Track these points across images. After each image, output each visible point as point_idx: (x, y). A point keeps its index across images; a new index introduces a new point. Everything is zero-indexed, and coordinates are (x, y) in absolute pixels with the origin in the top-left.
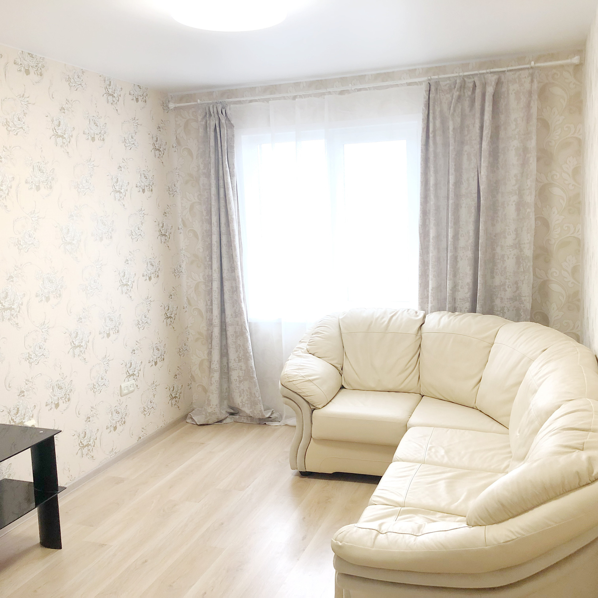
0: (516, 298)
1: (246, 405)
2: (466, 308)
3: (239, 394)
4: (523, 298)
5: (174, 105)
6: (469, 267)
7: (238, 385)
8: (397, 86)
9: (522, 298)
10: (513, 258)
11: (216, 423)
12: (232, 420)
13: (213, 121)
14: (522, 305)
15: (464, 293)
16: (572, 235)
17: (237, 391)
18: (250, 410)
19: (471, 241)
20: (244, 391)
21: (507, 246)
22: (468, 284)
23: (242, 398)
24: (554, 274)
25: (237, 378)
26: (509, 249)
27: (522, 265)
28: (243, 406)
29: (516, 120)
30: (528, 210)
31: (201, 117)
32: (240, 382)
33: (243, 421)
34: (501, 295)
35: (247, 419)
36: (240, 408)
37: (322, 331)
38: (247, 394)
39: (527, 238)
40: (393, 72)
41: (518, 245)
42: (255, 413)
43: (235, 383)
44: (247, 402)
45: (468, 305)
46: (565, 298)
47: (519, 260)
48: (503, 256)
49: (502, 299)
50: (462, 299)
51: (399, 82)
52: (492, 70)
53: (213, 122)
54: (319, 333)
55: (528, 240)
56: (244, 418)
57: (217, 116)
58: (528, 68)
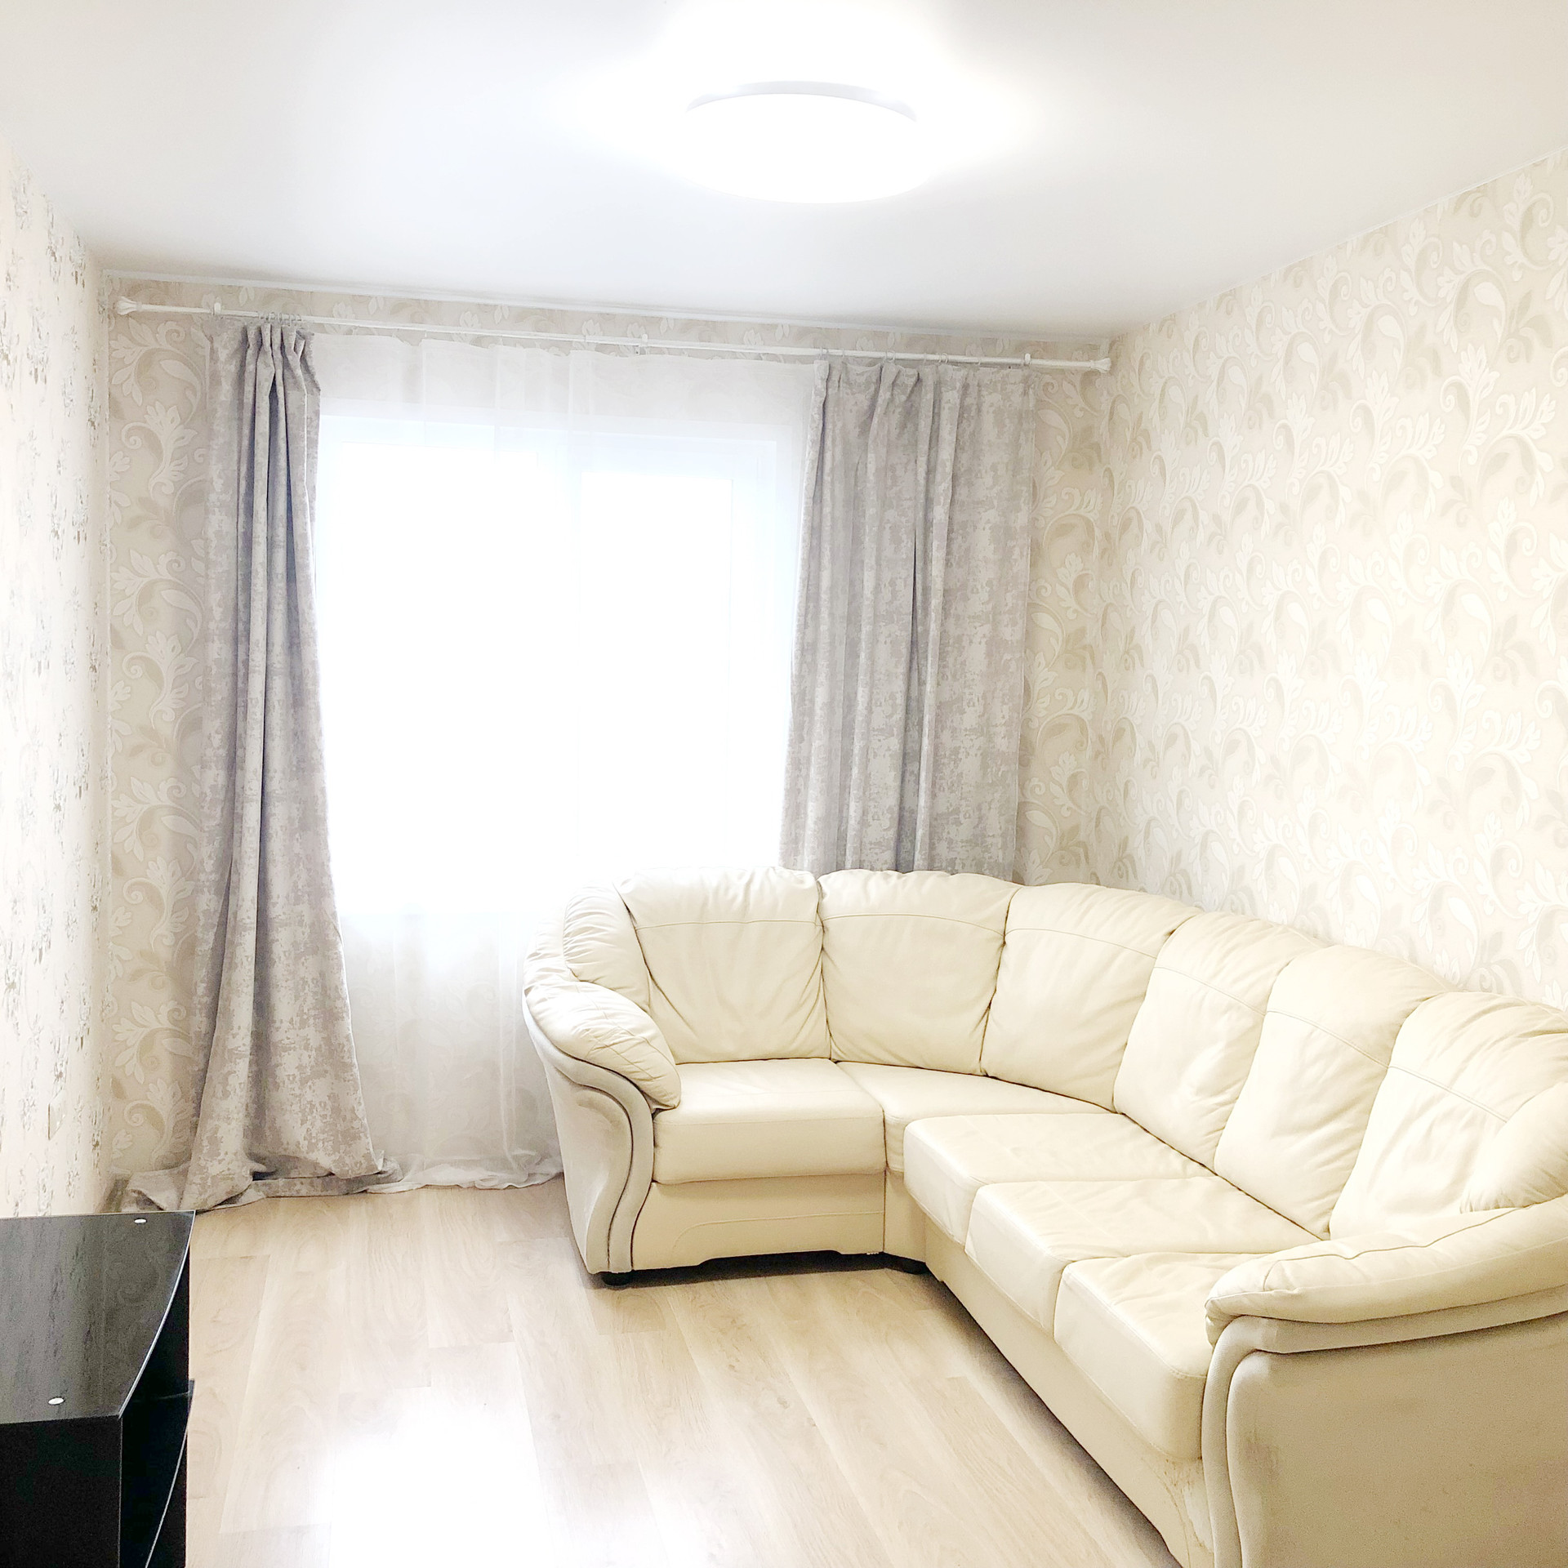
0: (978, 840)
1: (320, 1144)
2: (886, 862)
3: (300, 1115)
4: (989, 840)
5: (130, 306)
6: (893, 773)
7: (297, 1092)
8: (734, 355)
9: (987, 839)
10: (976, 755)
11: (219, 1207)
12: (261, 1193)
13: (267, 365)
14: (987, 855)
15: (883, 829)
16: (1070, 712)
17: (296, 1108)
18: (333, 1157)
19: (898, 716)
20: (313, 1106)
21: (966, 730)
22: (890, 809)
23: (308, 1125)
24: (1037, 790)
25: (297, 1073)
26: (969, 735)
27: (989, 770)
28: (312, 1147)
29: (994, 468)
30: (1007, 656)
31: (227, 351)
32: (304, 1082)
33: (298, 1191)
34: (948, 833)
35: (312, 1184)
36: (301, 1156)
37: (597, 924)
38: (322, 1113)
39: (1002, 712)
40: (725, 323)
41: (985, 729)
42: (347, 1162)
43: (290, 1087)
44: (322, 1136)
45: (888, 856)
46: (1054, 839)
47: (986, 756)
48: (956, 751)
49: (950, 842)
50: (875, 844)
51: (738, 349)
52: (951, 358)
53: (266, 371)
54: (591, 931)
55: (1003, 717)
56: (302, 1183)
57: (278, 356)
58: (1017, 366)
